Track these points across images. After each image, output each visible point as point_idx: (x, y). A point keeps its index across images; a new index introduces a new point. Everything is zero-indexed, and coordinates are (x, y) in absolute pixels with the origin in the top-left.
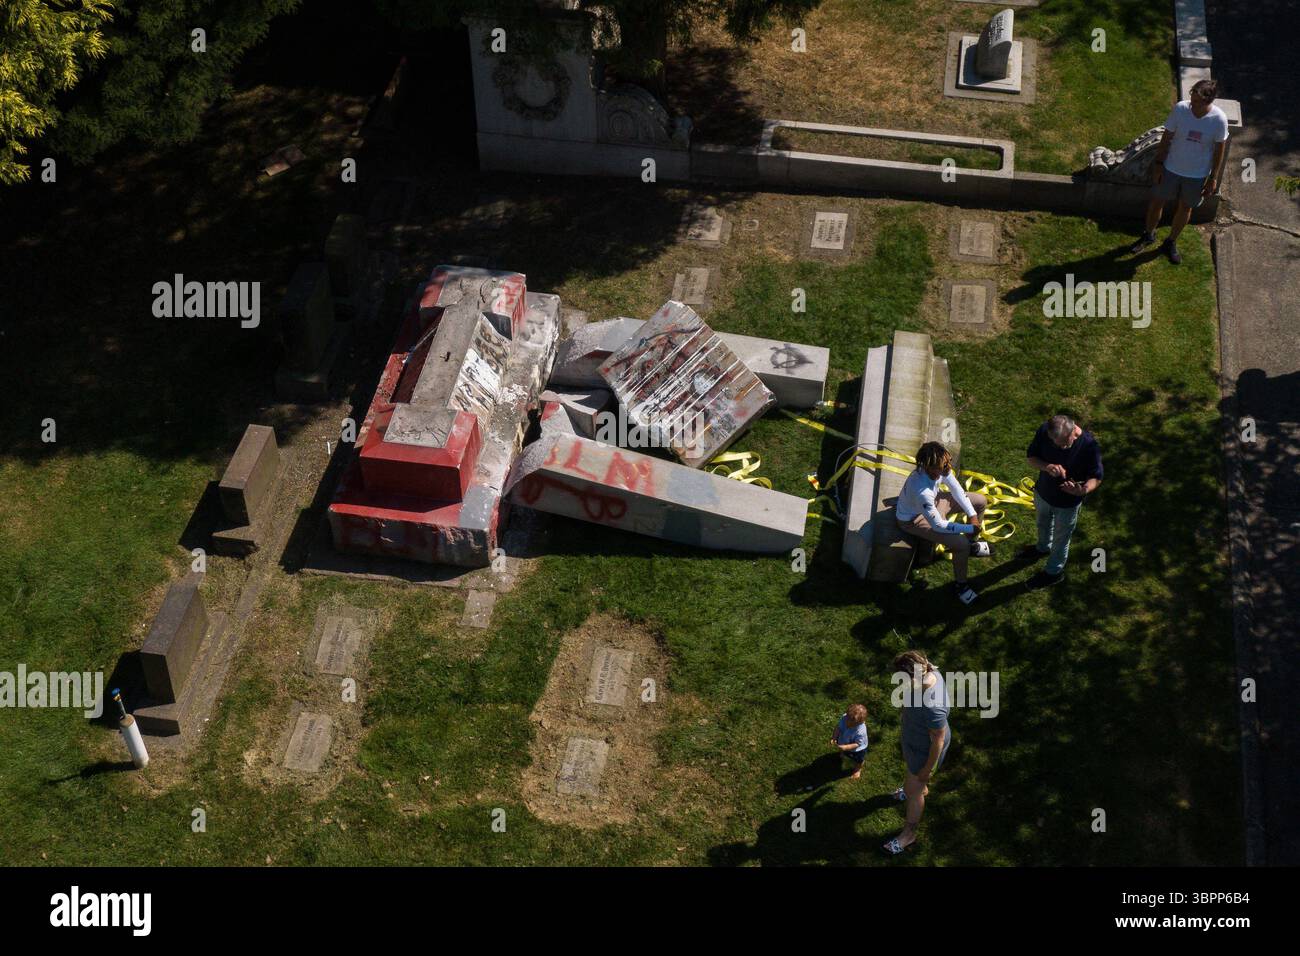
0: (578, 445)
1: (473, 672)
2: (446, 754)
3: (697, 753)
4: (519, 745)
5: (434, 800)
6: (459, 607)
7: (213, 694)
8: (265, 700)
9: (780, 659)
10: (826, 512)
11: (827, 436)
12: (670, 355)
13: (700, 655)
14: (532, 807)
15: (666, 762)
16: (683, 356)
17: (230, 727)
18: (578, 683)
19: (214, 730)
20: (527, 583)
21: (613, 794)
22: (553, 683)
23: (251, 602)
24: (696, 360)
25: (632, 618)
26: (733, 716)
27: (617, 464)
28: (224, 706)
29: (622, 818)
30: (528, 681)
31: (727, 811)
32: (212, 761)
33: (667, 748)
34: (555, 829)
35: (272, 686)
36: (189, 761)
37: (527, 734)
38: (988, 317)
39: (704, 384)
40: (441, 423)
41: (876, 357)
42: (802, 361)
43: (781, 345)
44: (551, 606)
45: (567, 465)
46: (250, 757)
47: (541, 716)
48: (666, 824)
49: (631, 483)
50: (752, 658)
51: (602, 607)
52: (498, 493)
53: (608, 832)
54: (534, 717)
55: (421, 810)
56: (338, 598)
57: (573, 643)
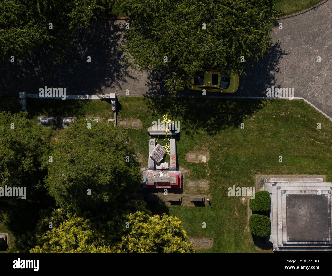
0: (171, 163)
1: (194, 170)
2: (203, 170)
3: (201, 147)
4: (201, 164)
5: (208, 170)
6: (186, 173)
7: (199, 195)
8: (199, 190)
9: (189, 140)
10: (170, 137)
11: (158, 138)
12: (157, 155)
13: (189, 148)
14: (208, 161)
15: (202, 149)
16: (157, 154)
17: (203, 192)
18: (193, 160)
19: (203, 194)
20: (182, 167)
21: (205, 154)
22: (193, 162)
23: (187, 195)
24: (157, 153)
25: (185, 156)
26: (196, 144)
27: (172, 159)
28: (201, 194)
29: (208, 153)
30: (194, 165)
31: (206, 143)
32: (207, 193)
33: (200, 150)
34: (210, 158)
35: (198, 190)
36: (207, 195)
37: (200, 163)
38: (138, 122)
39: (159, 151)
40: (172, 178)
41: (151, 134)
42: (152, 142)
43: (150, 144)
44: (185, 164)
45: (174, 164)
46: (206, 189)
47: (198, 162)
48: (208, 148)
49: (175, 157)
50: (189, 143)
51: (184, 159)
52: (176, 171)
53: (210, 154)
54: (198, 163)
55: (210, 172)
56: (187, 186)
57: (188, 161)
